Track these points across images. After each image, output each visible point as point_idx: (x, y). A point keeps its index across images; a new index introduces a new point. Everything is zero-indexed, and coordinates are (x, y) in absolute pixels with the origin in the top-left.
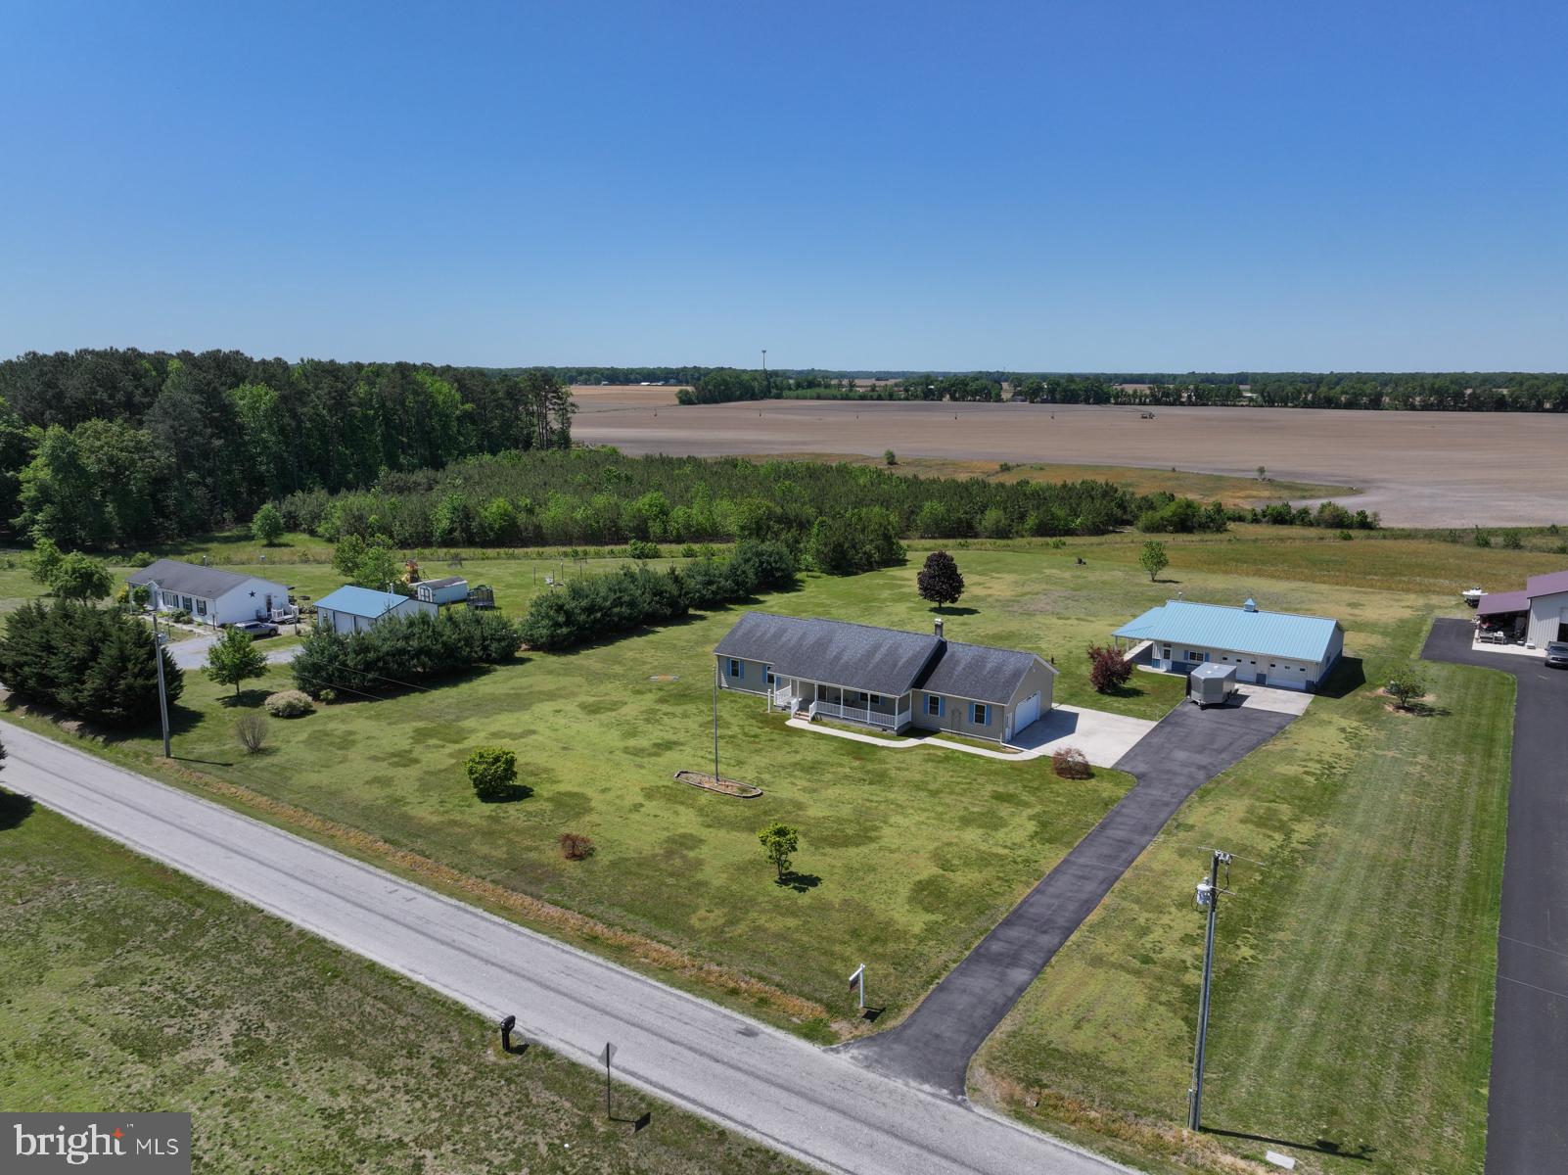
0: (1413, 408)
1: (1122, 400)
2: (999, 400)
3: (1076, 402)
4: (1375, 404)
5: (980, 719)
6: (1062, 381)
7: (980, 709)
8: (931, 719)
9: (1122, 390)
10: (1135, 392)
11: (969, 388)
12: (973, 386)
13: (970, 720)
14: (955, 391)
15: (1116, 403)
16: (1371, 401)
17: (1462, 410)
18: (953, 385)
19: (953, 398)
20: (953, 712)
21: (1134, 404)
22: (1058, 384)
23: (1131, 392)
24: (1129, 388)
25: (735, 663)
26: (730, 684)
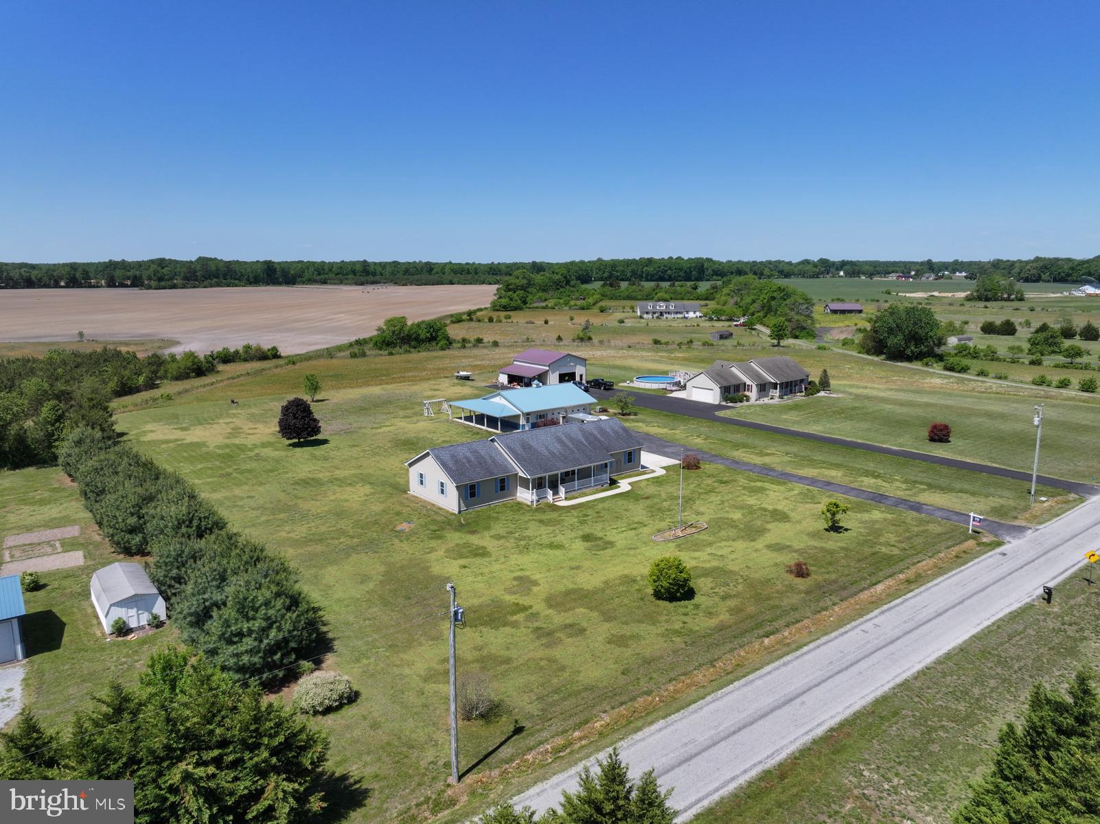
5: (630, 460)
7: (630, 454)
13: (625, 463)
20: (617, 462)
25: (472, 487)
26: (468, 506)
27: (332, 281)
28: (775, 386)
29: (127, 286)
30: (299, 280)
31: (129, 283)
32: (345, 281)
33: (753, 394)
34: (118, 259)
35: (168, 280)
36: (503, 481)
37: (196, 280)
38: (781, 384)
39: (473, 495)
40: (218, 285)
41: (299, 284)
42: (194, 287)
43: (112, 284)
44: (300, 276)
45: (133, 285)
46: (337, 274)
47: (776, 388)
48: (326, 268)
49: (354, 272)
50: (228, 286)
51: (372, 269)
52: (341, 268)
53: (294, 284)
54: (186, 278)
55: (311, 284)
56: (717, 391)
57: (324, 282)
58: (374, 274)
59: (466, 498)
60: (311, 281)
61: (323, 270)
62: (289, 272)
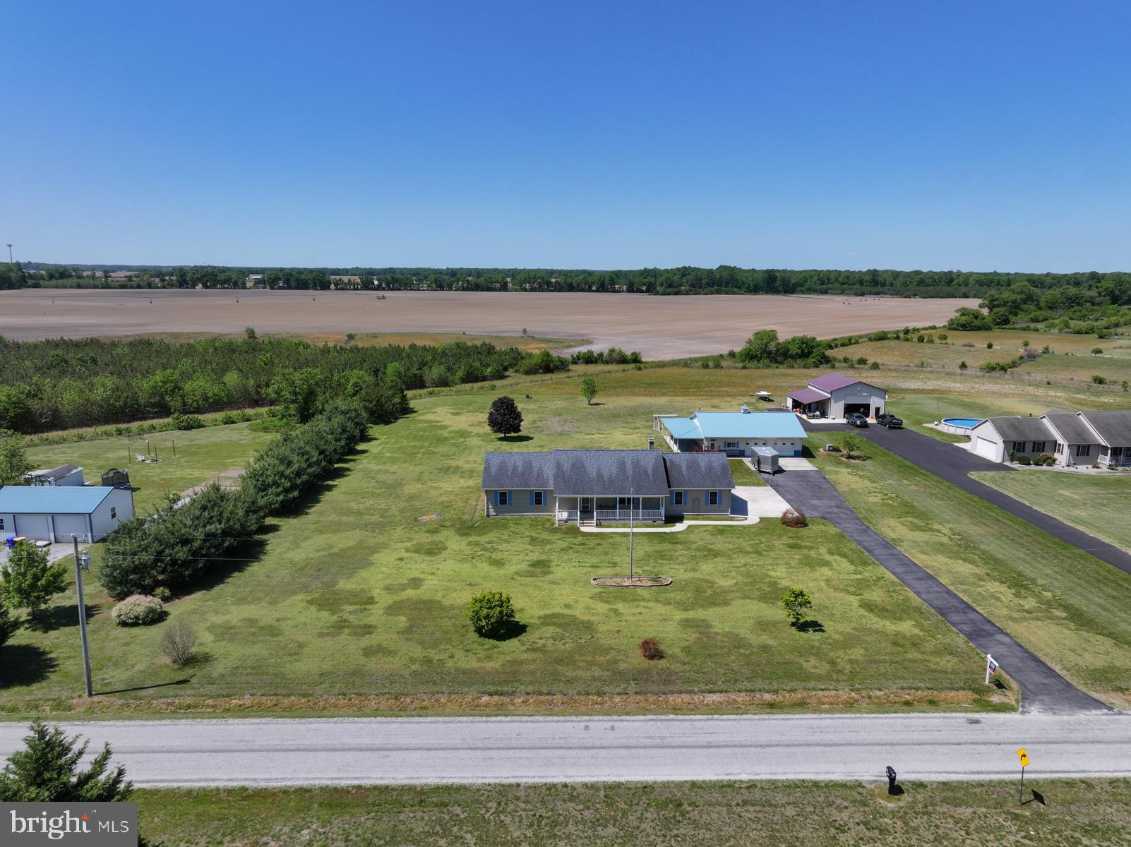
0: (525, 290)
1: (341, 286)
2: (244, 287)
3: (307, 288)
4: (504, 288)
5: (713, 502)
6: (293, 273)
7: (714, 494)
8: (677, 509)
9: (340, 280)
10: (350, 281)
11: (218, 278)
12: (222, 277)
13: (706, 504)
14: (207, 281)
15: (337, 289)
16: (502, 286)
17: (552, 291)
18: (205, 276)
19: (205, 286)
20: (693, 501)
21: (350, 289)
22: (292, 276)
23: (347, 281)
24: (345, 279)
25: (503, 495)
26: (498, 512)
27: (833, 292)
28: (1105, 450)
29: (642, 291)
30: (799, 288)
31: (644, 288)
32: (848, 292)
33: (1063, 457)
34: (651, 267)
35: (676, 287)
36: (538, 495)
37: (701, 287)
39: (503, 502)
40: (718, 292)
41: (797, 293)
42: (696, 294)
43: (631, 289)
44: (802, 285)
45: (647, 291)
46: (843, 284)
48: (832, 277)
49: (861, 282)
50: (727, 293)
51: (881, 279)
52: (848, 277)
53: (793, 293)
54: (692, 286)
55: (810, 294)
56: (1001, 443)
57: (825, 292)
58: (883, 284)
59: (496, 504)
60: (811, 291)
61: (828, 279)
62: (789, 281)
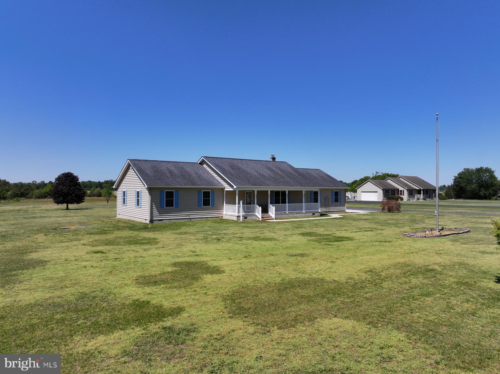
5: (336, 200)
7: (336, 194)
13: (333, 202)
20: (325, 199)
25: (170, 195)
26: (163, 216)
28: (419, 192)
33: (405, 196)
36: (206, 195)
38: (423, 190)
39: (170, 203)
47: (420, 193)
56: (381, 192)
59: (162, 206)
